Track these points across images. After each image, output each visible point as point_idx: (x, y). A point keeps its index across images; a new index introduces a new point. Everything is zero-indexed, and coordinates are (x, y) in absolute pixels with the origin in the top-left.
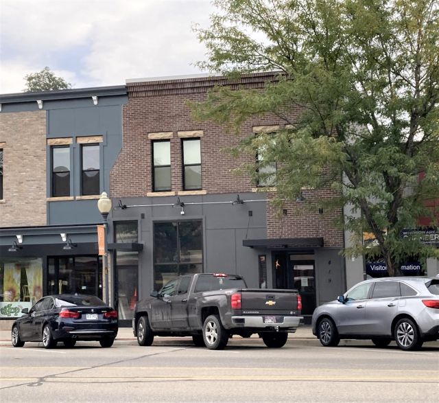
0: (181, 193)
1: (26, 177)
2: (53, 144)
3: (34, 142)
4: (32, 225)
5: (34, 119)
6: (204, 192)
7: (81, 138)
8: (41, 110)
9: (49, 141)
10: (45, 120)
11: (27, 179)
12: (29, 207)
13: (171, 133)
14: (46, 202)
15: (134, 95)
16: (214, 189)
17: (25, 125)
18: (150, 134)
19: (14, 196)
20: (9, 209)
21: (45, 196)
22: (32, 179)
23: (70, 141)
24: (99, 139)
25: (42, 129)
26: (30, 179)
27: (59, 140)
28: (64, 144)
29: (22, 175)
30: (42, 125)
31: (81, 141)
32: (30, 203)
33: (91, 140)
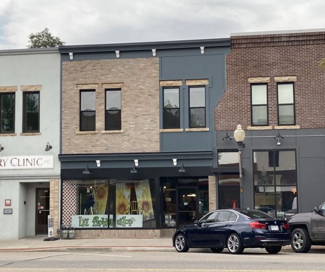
0: (277, 127)
1: (142, 112)
2: (165, 85)
3: (148, 83)
4: (147, 151)
5: (148, 64)
6: (298, 127)
7: (189, 81)
8: (154, 57)
9: (161, 83)
10: (158, 65)
11: (142, 113)
12: (144, 137)
13: (269, 78)
14: (159, 133)
15: (237, 46)
16: (306, 125)
17: (141, 69)
18: (249, 79)
19: (132, 127)
20: (126, 138)
21: (159, 128)
22: (147, 113)
23: (180, 83)
24: (205, 82)
25: (155, 72)
26: (145, 113)
27: (170, 82)
28: (175, 85)
29: (138, 111)
30: (155, 70)
31: (189, 83)
32: (145, 133)
33: (198, 83)
